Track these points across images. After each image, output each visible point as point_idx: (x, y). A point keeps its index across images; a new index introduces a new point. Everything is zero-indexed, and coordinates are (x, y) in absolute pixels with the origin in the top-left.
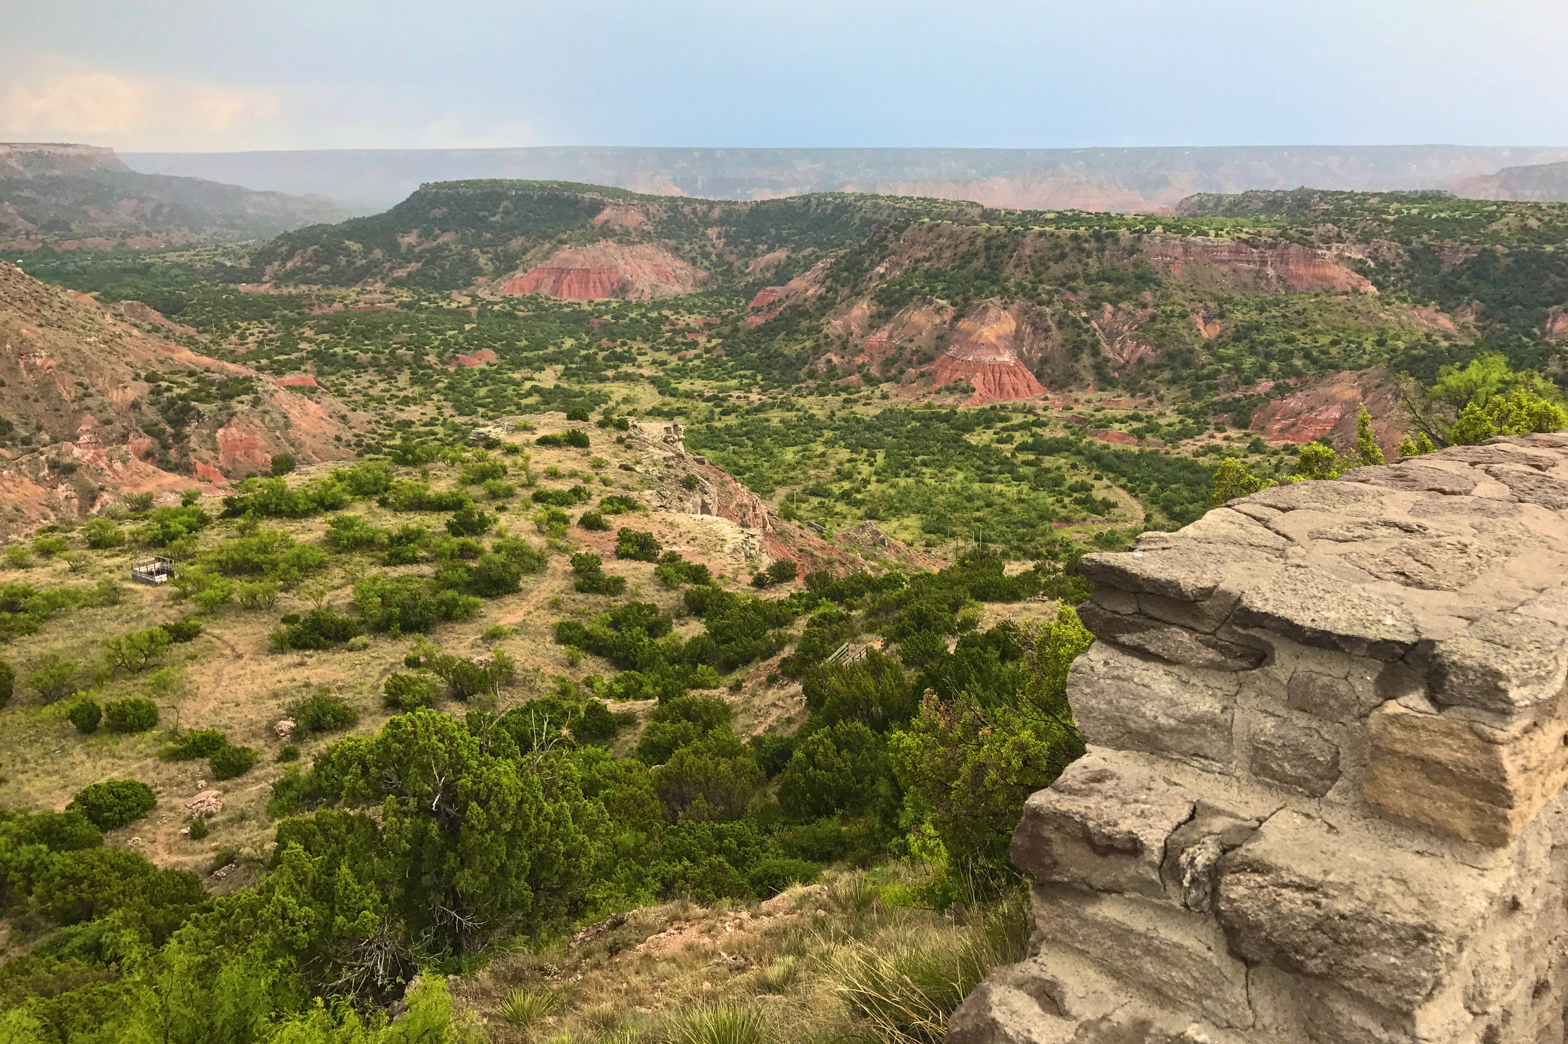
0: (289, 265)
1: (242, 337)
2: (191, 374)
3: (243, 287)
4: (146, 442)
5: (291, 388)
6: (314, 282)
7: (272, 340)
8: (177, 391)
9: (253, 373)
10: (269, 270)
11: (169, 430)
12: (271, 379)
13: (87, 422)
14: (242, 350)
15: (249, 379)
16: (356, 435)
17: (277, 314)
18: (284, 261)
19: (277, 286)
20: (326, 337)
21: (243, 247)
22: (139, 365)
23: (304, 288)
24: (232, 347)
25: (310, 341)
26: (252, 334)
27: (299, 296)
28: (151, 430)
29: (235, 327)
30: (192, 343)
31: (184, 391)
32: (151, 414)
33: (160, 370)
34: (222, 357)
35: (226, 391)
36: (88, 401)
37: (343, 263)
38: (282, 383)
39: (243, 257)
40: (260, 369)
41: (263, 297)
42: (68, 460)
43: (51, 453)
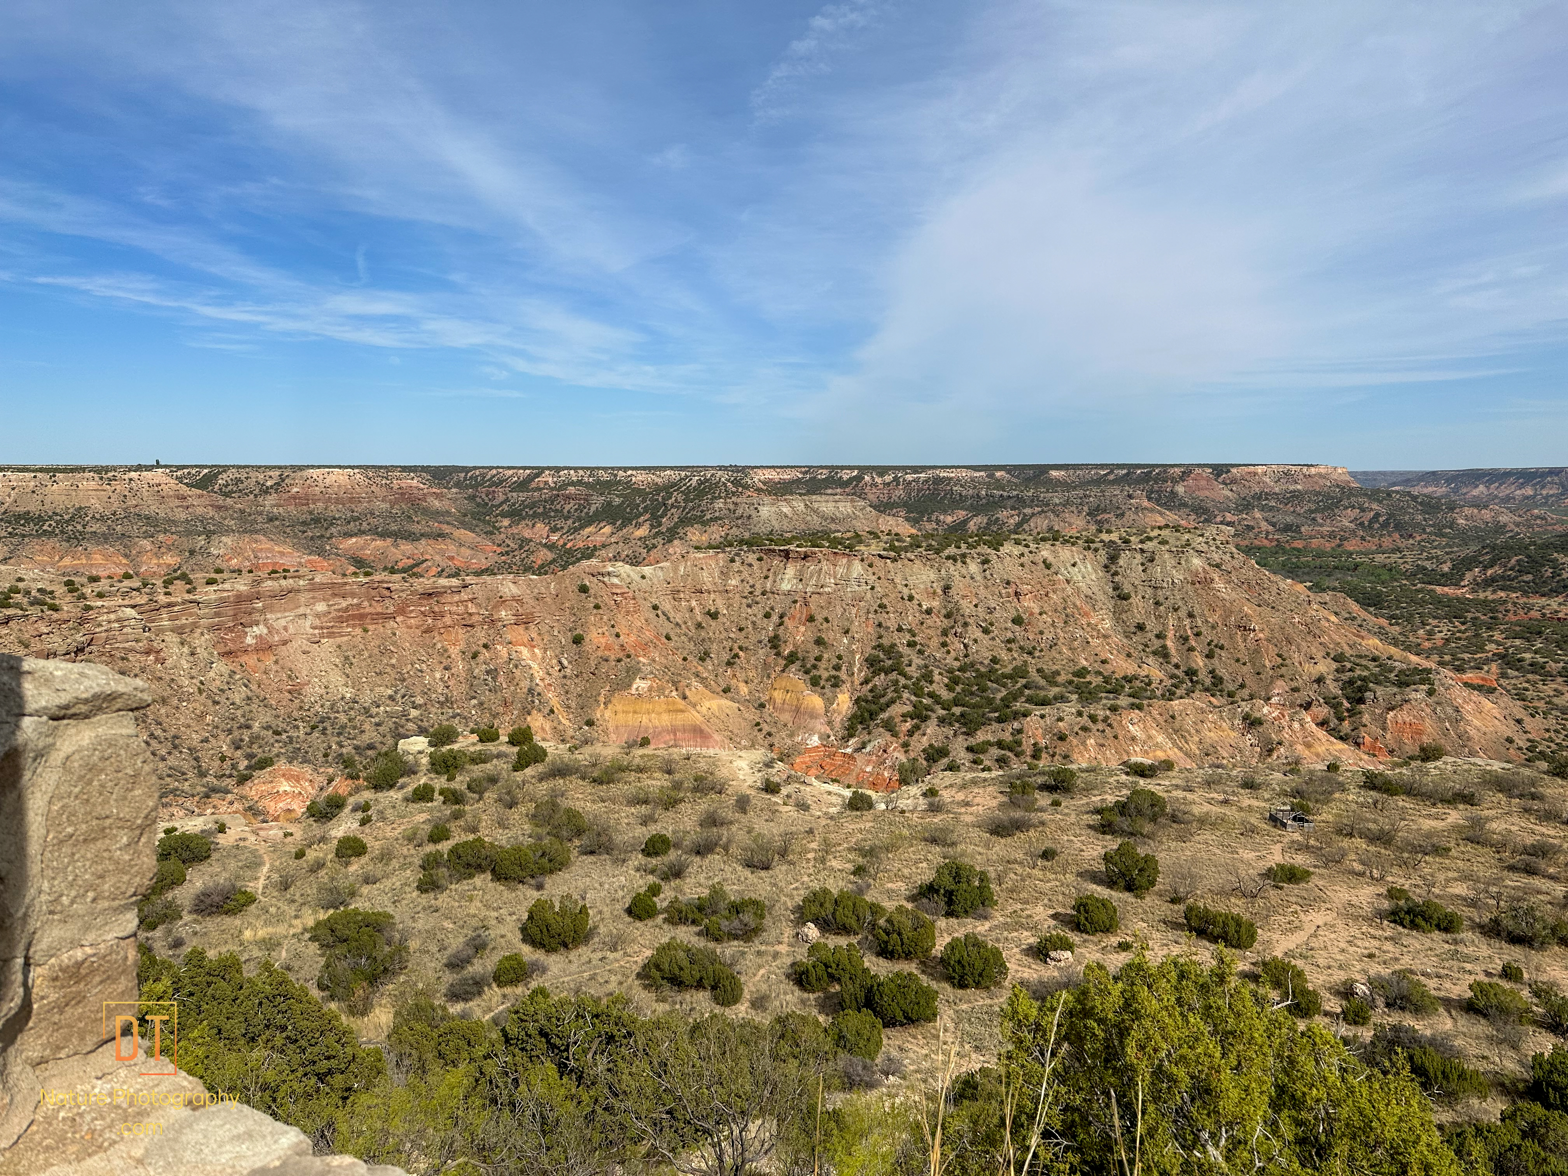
0: (1490, 572)
1: (1430, 633)
2: (1374, 659)
3: (1439, 589)
4: (1324, 711)
5: (1466, 685)
6: (1514, 589)
7: (1460, 639)
8: (1358, 672)
9: (1434, 666)
10: (1469, 576)
11: (1346, 704)
12: (1451, 674)
13: (1280, 687)
14: (1427, 645)
15: (1428, 671)
16: (1529, 740)
17: (1469, 615)
18: (1485, 568)
19: (1474, 591)
20: (1518, 642)
21: (1447, 553)
22: (1331, 646)
23: (1502, 594)
24: (1419, 641)
25: (1498, 644)
26: (1440, 632)
27: (1493, 601)
28: (1331, 702)
29: (1424, 624)
30: (1381, 633)
31: (1366, 673)
32: (1334, 688)
33: (1348, 652)
34: (1408, 649)
35: (1403, 678)
36: (1283, 670)
37: (1549, 574)
38: (1460, 679)
39: (1445, 562)
40: (1441, 664)
41: (1458, 599)
42: (1257, 715)
43: (1246, 707)
